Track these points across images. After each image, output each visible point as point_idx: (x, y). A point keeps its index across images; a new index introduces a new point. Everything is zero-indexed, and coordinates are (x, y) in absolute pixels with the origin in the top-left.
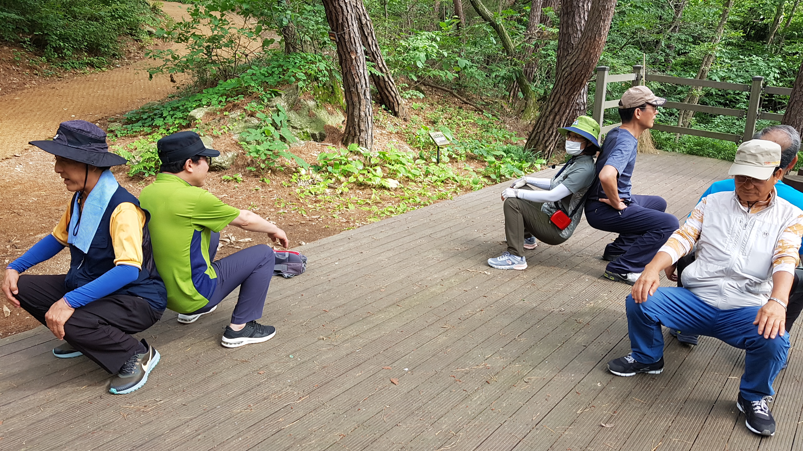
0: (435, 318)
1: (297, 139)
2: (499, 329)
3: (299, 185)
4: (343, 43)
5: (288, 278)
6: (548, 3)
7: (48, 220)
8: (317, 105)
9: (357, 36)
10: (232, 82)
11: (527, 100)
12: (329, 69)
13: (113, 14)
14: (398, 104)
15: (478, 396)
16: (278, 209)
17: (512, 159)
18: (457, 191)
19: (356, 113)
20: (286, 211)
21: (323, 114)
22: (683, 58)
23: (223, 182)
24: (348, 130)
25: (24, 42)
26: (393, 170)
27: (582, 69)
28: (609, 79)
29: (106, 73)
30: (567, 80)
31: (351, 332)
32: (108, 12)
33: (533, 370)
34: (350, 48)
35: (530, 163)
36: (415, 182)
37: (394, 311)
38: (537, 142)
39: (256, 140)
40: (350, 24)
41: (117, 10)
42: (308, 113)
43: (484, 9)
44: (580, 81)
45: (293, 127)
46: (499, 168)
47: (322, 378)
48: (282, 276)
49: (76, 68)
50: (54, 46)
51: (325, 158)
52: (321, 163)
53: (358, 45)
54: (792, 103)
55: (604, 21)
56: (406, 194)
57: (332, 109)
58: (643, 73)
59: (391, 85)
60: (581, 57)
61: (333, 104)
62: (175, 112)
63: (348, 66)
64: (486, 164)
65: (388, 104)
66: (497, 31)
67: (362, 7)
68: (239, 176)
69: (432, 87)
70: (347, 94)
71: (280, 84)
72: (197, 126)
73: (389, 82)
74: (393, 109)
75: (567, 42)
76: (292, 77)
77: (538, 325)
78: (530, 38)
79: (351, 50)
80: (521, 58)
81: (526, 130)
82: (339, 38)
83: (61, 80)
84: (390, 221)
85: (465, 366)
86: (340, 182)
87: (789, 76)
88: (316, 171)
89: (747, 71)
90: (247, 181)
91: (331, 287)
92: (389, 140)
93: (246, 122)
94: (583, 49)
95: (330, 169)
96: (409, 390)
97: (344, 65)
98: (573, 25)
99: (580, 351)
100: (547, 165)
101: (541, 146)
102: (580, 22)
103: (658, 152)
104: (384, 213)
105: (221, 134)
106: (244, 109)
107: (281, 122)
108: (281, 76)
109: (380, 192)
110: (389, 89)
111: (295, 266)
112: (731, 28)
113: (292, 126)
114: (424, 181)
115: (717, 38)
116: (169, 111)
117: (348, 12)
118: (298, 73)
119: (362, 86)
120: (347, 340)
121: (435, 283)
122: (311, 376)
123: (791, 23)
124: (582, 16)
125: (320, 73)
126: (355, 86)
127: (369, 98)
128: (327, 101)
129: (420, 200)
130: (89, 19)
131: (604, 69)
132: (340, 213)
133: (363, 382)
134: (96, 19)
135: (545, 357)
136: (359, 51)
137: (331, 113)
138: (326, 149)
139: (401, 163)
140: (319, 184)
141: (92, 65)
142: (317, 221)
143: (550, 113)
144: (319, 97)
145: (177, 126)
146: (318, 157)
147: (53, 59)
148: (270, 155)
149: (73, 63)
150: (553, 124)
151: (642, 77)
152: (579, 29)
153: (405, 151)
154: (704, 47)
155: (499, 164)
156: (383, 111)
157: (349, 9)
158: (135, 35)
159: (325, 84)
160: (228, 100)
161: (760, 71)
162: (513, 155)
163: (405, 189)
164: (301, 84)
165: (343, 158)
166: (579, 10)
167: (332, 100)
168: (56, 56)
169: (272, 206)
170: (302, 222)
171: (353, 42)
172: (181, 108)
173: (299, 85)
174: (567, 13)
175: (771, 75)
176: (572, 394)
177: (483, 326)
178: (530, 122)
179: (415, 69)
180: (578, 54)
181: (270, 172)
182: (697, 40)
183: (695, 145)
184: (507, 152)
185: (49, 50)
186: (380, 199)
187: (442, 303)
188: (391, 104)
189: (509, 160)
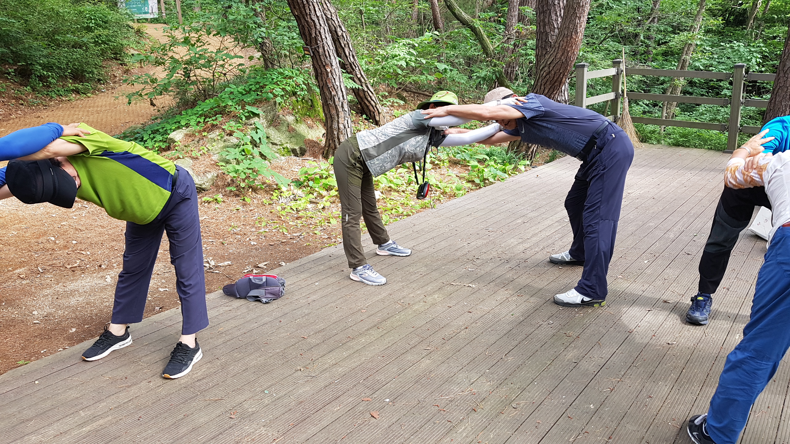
0: (417, 339)
1: (277, 155)
2: (485, 348)
3: (280, 201)
4: (318, 57)
5: (266, 303)
6: (525, 2)
7: (27, 254)
8: (297, 119)
9: (331, 49)
10: (210, 103)
12: (306, 82)
13: (97, 40)
14: (379, 113)
15: (463, 428)
16: (259, 228)
17: (495, 162)
18: (440, 199)
19: (335, 126)
20: (267, 230)
21: (302, 129)
22: (664, 47)
23: (203, 204)
24: (328, 143)
25: (9, 74)
27: (561, 68)
28: (589, 75)
29: (91, 99)
30: (546, 79)
31: (330, 360)
32: (92, 38)
33: (522, 393)
34: (325, 62)
35: (513, 166)
36: (398, 192)
37: (375, 333)
39: (236, 159)
40: (323, 37)
41: (100, 35)
42: (287, 128)
43: (461, 13)
44: (559, 79)
45: (273, 144)
46: (482, 172)
47: (298, 415)
48: (260, 301)
49: (62, 96)
50: (39, 74)
51: (306, 173)
52: (302, 178)
53: (332, 57)
54: (777, 89)
55: (580, 18)
56: (389, 205)
57: (311, 123)
58: (623, 67)
59: (371, 94)
60: (559, 56)
61: (312, 118)
62: (155, 135)
63: (324, 80)
64: (469, 168)
65: (368, 113)
66: (475, 33)
67: (337, 18)
68: (220, 197)
69: (414, 93)
70: (325, 107)
71: (257, 101)
72: (176, 148)
73: (369, 91)
74: (374, 118)
75: (545, 41)
76: (269, 93)
77: (527, 341)
78: (508, 38)
79: (326, 63)
80: (501, 59)
82: (313, 53)
83: (46, 109)
85: (449, 392)
86: (322, 197)
87: (771, 60)
88: (297, 187)
89: (728, 58)
90: (227, 201)
91: (310, 311)
93: (225, 141)
94: (560, 47)
95: (311, 183)
96: (390, 424)
97: (319, 78)
98: (550, 23)
99: (571, 368)
100: (531, 165)
101: (524, 148)
102: (557, 20)
103: (643, 145)
105: (201, 155)
106: (223, 129)
107: (260, 139)
108: (259, 93)
110: (369, 99)
111: (272, 290)
112: (710, 15)
113: (271, 143)
114: (407, 190)
115: (696, 27)
116: (150, 135)
117: (321, 25)
118: (275, 89)
119: (339, 99)
120: (326, 369)
121: (418, 299)
122: (286, 414)
123: (770, 7)
124: (558, 14)
125: (298, 88)
126: (332, 99)
127: (347, 110)
128: (306, 114)
129: (403, 210)
130: (73, 47)
131: (583, 66)
132: (322, 229)
133: (341, 418)
134: (80, 46)
135: (534, 378)
136: (334, 64)
137: (310, 127)
138: (307, 163)
140: (301, 200)
141: (77, 91)
142: (299, 239)
144: (298, 112)
145: (157, 149)
146: (299, 172)
147: (38, 88)
148: (250, 173)
149: (58, 91)
151: (622, 71)
152: (556, 26)
154: (683, 36)
155: (483, 168)
156: (364, 120)
157: (322, 22)
158: (119, 59)
159: (303, 99)
160: (206, 120)
161: (742, 57)
162: (495, 158)
163: (388, 199)
164: (278, 100)
165: (324, 172)
166: (555, 8)
167: (312, 113)
168: (41, 85)
169: (253, 226)
170: (283, 241)
171: (327, 55)
172: (161, 130)
173: (277, 101)
174: (544, 12)
175: (753, 60)
176: (564, 419)
177: (468, 345)
179: (395, 77)
180: (555, 53)
181: (250, 190)
182: (677, 29)
183: (681, 137)
184: (490, 155)
185: (33, 80)
187: (425, 322)
188: (372, 113)
189: (492, 163)
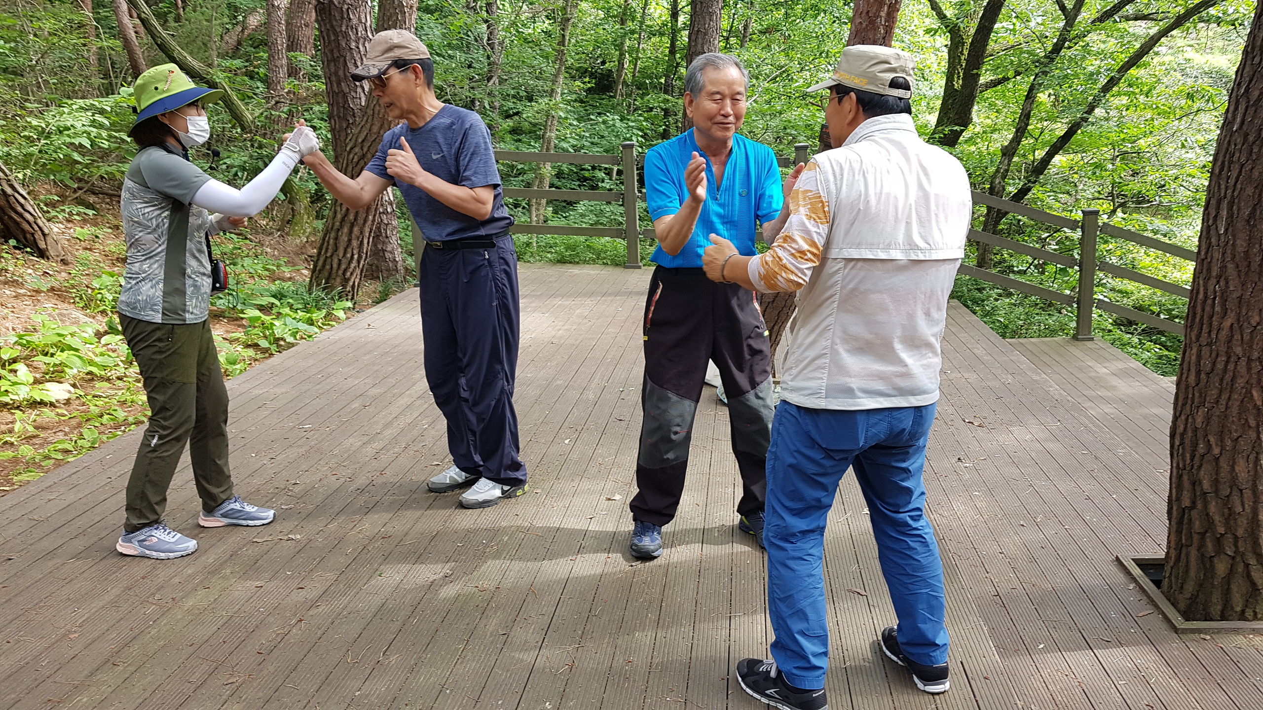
6: (296, 46)
11: (293, 204)
14: (44, 235)
17: (291, 307)
26: (55, 365)
35: (324, 312)
36: (108, 380)
37: (109, 678)
38: (330, 274)
46: (271, 328)
56: (92, 408)
59: (22, 201)
60: (375, 129)
64: (244, 322)
65: (21, 237)
73: (17, 195)
74: (34, 245)
75: (344, 107)
78: (277, 102)
80: (268, 136)
81: (303, 253)
84: (65, 471)
89: (603, 137)
92: (35, 306)
99: (499, 646)
100: (354, 309)
101: (338, 280)
104: (49, 458)
109: (33, 414)
110: (19, 209)
115: (557, 91)
121: (190, 586)
123: (639, 68)
129: (126, 414)
135: (443, 684)
139: (71, 348)
143: (341, 223)
150: (350, 241)
153: (76, 322)
155: (271, 321)
156: (13, 250)
161: (619, 135)
162: (291, 301)
163: (89, 397)
174: (334, 60)
175: (634, 139)
177: (311, 654)
178: (305, 240)
180: (369, 125)
183: (567, 250)
184: (279, 296)
186: (36, 428)
187: (215, 628)
188: (28, 236)
189: (286, 310)
